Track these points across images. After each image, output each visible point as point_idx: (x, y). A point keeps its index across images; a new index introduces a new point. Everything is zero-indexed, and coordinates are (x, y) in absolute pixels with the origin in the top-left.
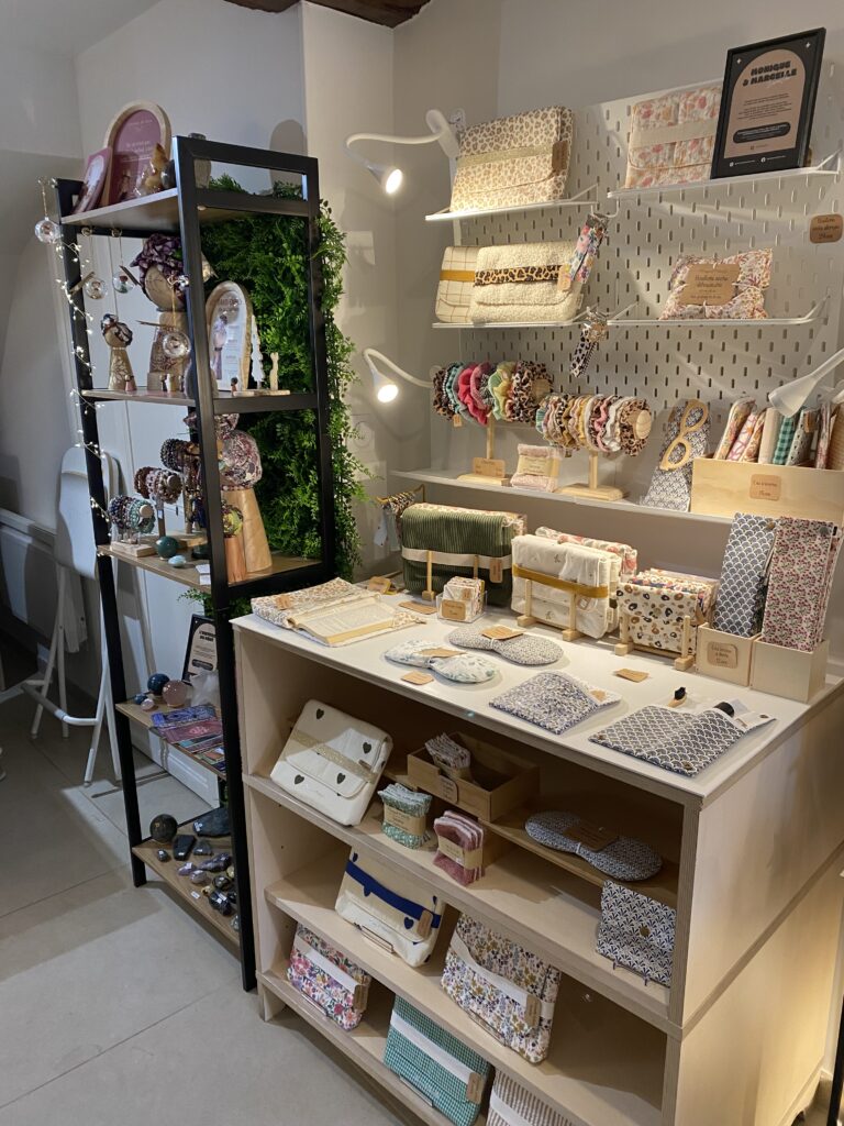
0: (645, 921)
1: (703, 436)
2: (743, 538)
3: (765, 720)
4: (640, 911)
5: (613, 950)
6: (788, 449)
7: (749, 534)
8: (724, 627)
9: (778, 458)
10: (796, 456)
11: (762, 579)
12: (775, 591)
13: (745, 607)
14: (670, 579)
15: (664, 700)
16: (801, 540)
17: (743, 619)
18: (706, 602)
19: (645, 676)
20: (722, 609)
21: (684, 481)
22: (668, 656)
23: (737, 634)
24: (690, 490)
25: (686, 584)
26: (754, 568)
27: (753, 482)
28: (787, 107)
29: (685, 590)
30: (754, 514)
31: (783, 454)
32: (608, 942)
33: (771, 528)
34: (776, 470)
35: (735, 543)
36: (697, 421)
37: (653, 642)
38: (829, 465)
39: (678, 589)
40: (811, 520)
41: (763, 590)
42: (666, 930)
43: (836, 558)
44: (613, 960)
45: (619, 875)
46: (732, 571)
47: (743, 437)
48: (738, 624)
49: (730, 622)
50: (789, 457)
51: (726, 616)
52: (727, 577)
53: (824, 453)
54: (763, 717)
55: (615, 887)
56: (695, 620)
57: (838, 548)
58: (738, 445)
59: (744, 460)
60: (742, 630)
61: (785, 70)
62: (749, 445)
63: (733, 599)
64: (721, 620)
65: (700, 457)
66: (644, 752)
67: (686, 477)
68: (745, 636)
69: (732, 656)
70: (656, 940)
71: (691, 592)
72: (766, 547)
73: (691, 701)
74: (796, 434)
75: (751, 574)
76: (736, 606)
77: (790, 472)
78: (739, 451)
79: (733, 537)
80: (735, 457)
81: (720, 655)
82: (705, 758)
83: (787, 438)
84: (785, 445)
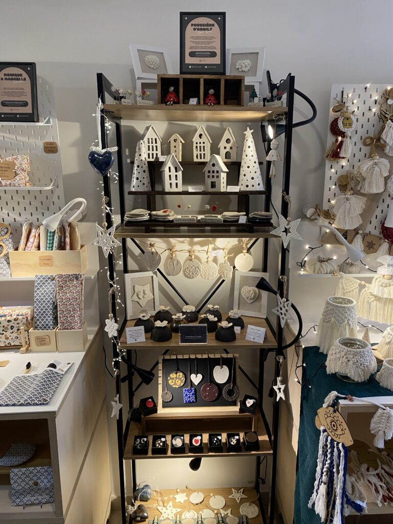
0: (35, 478)
1: (10, 240)
2: (41, 286)
3: (70, 365)
4: (31, 475)
5: (21, 501)
6: (53, 243)
7: (44, 283)
8: (40, 328)
9: (49, 247)
10: (57, 246)
11: (54, 303)
12: (61, 307)
13: (49, 317)
14: (8, 311)
15: (22, 371)
16: (68, 283)
17: (49, 322)
18: (29, 318)
19: (7, 362)
20: (38, 320)
21: (5, 263)
22: (16, 348)
23: (47, 330)
24: (9, 266)
25: (17, 312)
26: (49, 298)
27: (40, 259)
28: (24, 94)
29: (18, 315)
30: (44, 275)
31: (51, 245)
32: (18, 498)
33: (53, 279)
34: (49, 253)
35: (38, 289)
36: (6, 233)
37: (7, 344)
38: (71, 248)
39: (15, 315)
40: (70, 274)
41: (55, 307)
42: (46, 478)
43: (83, 287)
44: (23, 505)
45: (16, 463)
46: (40, 302)
47: (31, 240)
48: (47, 325)
49: (43, 325)
50: (54, 246)
51: (40, 322)
52: (37, 305)
53: (69, 244)
54: (69, 364)
55: (16, 470)
56: (26, 328)
57: (83, 283)
58: (29, 244)
59: (34, 250)
60: (49, 327)
61: (20, 77)
62: (35, 243)
63: (42, 315)
64: (38, 325)
65: (11, 251)
66: (22, 401)
67: (6, 260)
68: (51, 329)
69: (47, 340)
70: (42, 485)
71: (21, 315)
72: (53, 288)
73: (34, 367)
74: (55, 237)
75: (49, 301)
76: (45, 317)
77: (56, 253)
78: (31, 246)
79: (36, 286)
80: (29, 249)
81: (41, 341)
82: (51, 393)
83: (51, 238)
84: (51, 242)
